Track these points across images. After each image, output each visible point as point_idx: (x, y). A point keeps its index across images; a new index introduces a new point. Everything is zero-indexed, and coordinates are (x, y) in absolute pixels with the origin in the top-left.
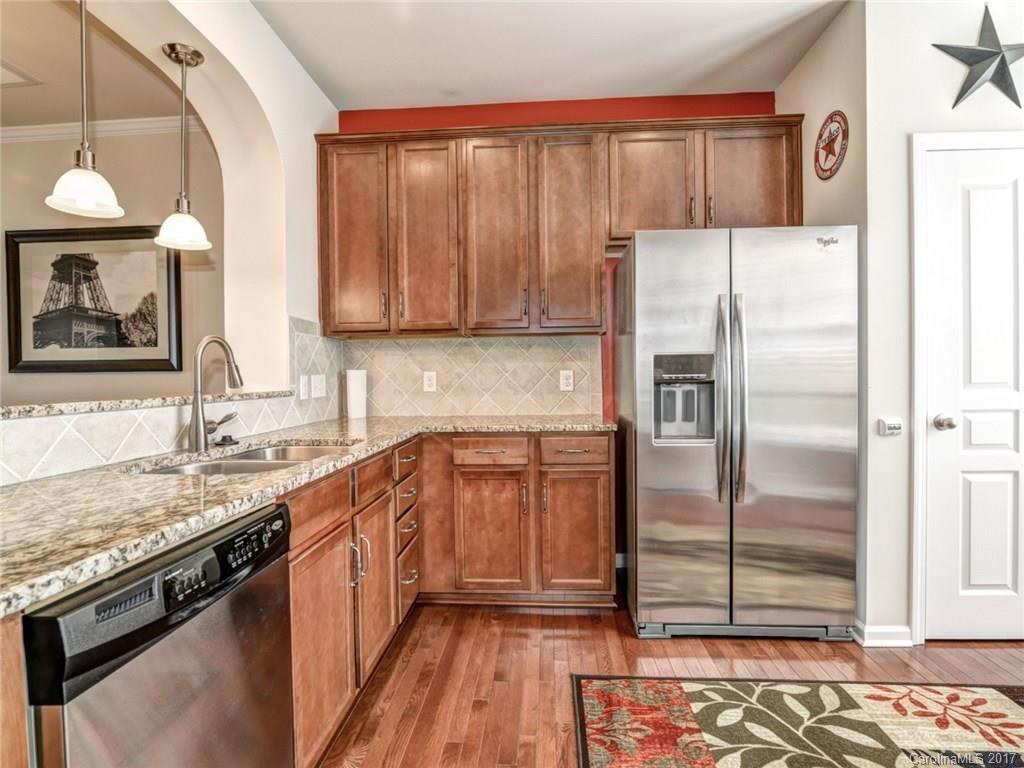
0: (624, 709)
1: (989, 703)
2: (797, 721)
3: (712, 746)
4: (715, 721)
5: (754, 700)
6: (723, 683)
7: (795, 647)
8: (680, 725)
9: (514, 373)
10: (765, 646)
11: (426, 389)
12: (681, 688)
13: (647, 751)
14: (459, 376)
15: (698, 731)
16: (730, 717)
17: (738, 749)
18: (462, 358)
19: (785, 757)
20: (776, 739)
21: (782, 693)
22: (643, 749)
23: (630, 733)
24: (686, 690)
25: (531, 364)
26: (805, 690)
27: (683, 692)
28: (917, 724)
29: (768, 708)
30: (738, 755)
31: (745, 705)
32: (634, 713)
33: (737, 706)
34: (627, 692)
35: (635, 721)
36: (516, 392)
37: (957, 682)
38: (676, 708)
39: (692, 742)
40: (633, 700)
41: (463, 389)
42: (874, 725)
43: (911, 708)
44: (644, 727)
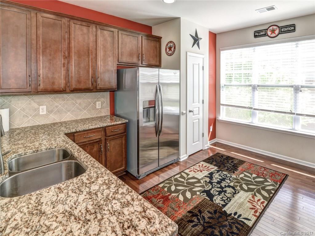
0: (153, 198)
1: (204, 164)
2: (183, 182)
3: (175, 196)
4: (171, 190)
5: (174, 182)
6: (166, 181)
7: (170, 167)
8: (166, 195)
9: (80, 104)
10: (165, 169)
11: (41, 113)
12: (159, 187)
13: (166, 204)
14: (57, 107)
15: (171, 194)
16: (173, 188)
17: (180, 193)
18: (58, 99)
19: (187, 190)
20: (183, 188)
21: (177, 178)
22: (165, 204)
23: (159, 203)
24: (161, 187)
25: (86, 100)
26: (180, 175)
27: (160, 188)
28: (198, 173)
29: (177, 182)
30: (180, 195)
31: (173, 184)
32: (156, 198)
33: (172, 185)
34: (150, 194)
35: (158, 199)
36: (81, 110)
37: (197, 163)
38: (162, 192)
39: (172, 197)
40: (153, 195)
41: (59, 112)
42: (194, 177)
43: (196, 171)
44: (160, 200)
